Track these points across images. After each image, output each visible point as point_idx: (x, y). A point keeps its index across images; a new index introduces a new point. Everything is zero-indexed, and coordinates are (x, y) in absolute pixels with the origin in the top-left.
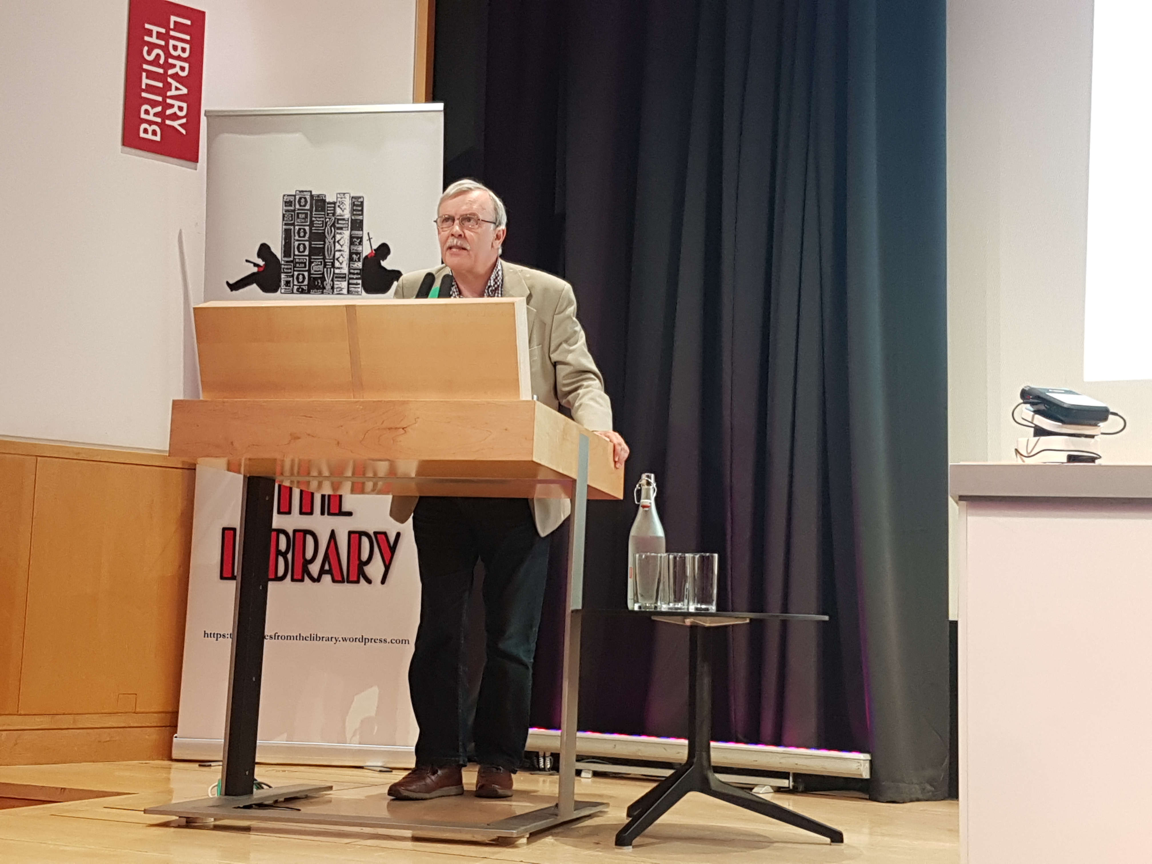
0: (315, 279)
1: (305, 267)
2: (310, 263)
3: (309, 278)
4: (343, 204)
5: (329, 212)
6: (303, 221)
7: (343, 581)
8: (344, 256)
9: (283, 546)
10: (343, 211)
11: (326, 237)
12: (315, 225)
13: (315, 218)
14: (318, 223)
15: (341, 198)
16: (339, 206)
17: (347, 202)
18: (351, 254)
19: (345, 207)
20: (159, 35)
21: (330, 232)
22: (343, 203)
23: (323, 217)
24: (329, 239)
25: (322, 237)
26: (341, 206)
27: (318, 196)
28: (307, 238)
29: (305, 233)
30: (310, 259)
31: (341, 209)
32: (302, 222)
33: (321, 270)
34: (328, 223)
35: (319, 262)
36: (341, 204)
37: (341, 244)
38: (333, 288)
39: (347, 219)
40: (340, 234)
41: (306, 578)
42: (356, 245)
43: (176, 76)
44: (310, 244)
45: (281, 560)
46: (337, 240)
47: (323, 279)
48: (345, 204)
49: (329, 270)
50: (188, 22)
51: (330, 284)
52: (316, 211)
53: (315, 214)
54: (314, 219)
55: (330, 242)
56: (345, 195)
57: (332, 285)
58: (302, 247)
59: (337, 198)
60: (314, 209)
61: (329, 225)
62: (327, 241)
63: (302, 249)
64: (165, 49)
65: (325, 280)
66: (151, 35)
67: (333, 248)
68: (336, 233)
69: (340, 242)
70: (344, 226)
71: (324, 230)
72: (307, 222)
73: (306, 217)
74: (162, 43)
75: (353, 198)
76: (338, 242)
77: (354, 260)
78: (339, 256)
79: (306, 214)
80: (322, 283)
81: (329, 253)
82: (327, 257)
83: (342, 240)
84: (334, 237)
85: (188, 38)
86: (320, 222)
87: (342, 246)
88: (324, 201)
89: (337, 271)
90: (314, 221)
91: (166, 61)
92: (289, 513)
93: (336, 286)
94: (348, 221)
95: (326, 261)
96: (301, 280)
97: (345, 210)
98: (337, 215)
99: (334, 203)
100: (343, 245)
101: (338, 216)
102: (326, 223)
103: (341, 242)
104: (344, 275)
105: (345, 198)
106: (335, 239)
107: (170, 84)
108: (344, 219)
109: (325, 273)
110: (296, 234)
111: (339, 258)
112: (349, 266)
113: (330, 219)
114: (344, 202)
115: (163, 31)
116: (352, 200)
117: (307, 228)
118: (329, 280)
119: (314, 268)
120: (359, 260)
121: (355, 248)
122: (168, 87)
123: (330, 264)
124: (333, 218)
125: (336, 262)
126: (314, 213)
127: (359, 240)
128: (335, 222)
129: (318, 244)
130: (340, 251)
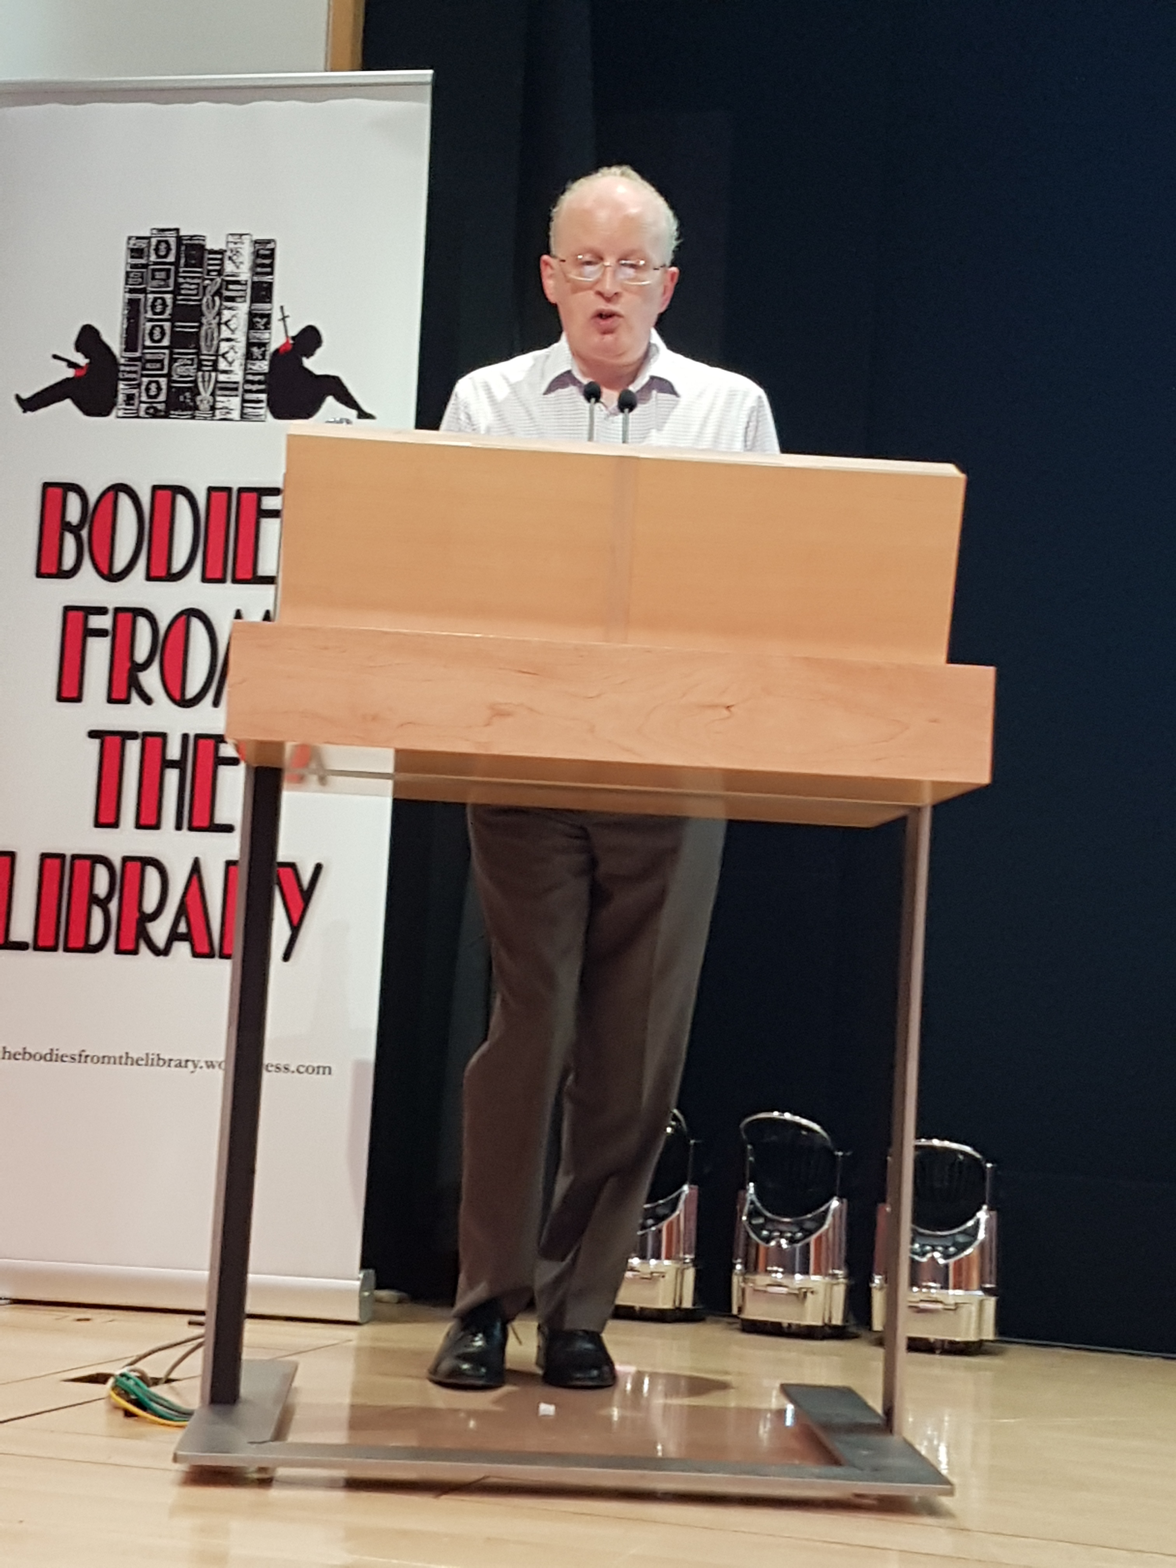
0: (182, 391)
1: (162, 369)
2: (172, 360)
3: (169, 388)
4: (238, 254)
5: (211, 268)
6: (162, 283)
7: (211, 955)
8: (237, 350)
9: (101, 887)
10: (238, 267)
11: (202, 315)
12: (183, 292)
13: (185, 277)
14: (188, 288)
15: (235, 243)
16: (230, 258)
17: (246, 252)
18: (250, 345)
19: (240, 260)
21: (211, 306)
22: (238, 252)
23: (199, 278)
24: (209, 318)
25: (195, 313)
26: (234, 258)
27: (191, 238)
28: (166, 316)
29: (164, 304)
30: (171, 353)
31: (234, 262)
32: (160, 286)
33: (192, 374)
34: (209, 288)
35: (188, 359)
36: (235, 255)
37: (232, 327)
38: (213, 408)
39: (244, 282)
40: (230, 309)
41: (143, 948)
42: (260, 329)
44: (173, 327)
45: (97, 914)
46: (224, 320)
47: (195, 392)
48: (241, 254)
49: (207, 374)
51: (208, 402)
52: (186, 266)
53: (184, 272)
54: (181, 280)
55: (210, 324)
56: (244, 237)
57: (211, 404)
58: (157, 332)
59: (228, 242)
60: (183, 261)
61: (210, 292)
62: (204, 321)
63: (157, 336)
65: (199, 394)
67: (216, 335)
68: (223, 307)
69: (229, 323)
70: (241, 293)
71: (200, 300)
72: (168, 286)
73: (168, 277)
75: (256, 242)
76: (226, 323)
77: (254, 357)
78: (226, 350)
79: (168, 270)
80: (193, 400)
81: (209, 343)
82: (205, 352)
83: (234, 320)
84: (219, 314)
86: (193, 287)
87: (233, 331)
88: (202, 247)
89: (222, 377)
90: (182, 283)
92: (115, 825)
93: (219, 405)
94: (246, 284)
95: (203, 357)
96: (153, 392)
97: (241, 266)
98: (225, 274)
99: (221, 252)
100: (236, 328)
101: (228, 276)
102: (205, 288)
103: (232, 325)
104: (235, 386)
105: (243, 243)
106: (220, 319)
108: (237, 283)
109: (200, 380)
110: (149, 309)
111: (227, 352)
112: (245, 369)
113: (212, 280)
114: (239, 250)
116: (255, 247)
117: (168, 298)
118: (206, 391)
119: (179, 370)
120: (264, 359)
121: (258, 335)
123: (210, 363)
124: (219, 280)
125: (221, 359)
126: (181, 270)
127: (265, 320)
128: (221, 287)
129: (188, 326)
130: (228, 340)
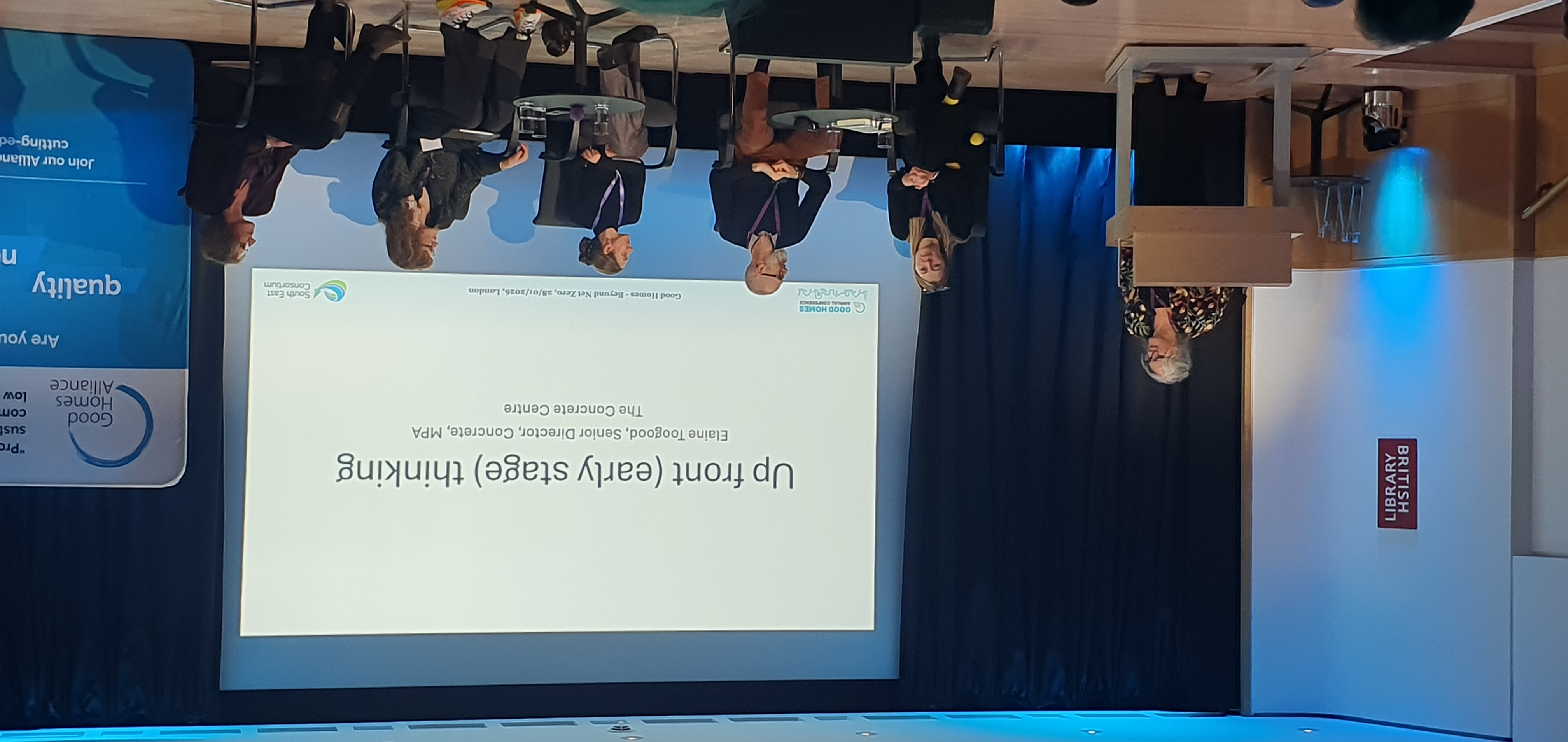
20: (1401, 507)
43: (1392, 485)
50: (1387, 519)
64: (1398, 500)
66: (1405, 506)
74: (1400, 503)
85: (1387, 510)
91: (1397, 493)
107: (1395, 480)
115: (1400, 511)
122: (1395, 479)
